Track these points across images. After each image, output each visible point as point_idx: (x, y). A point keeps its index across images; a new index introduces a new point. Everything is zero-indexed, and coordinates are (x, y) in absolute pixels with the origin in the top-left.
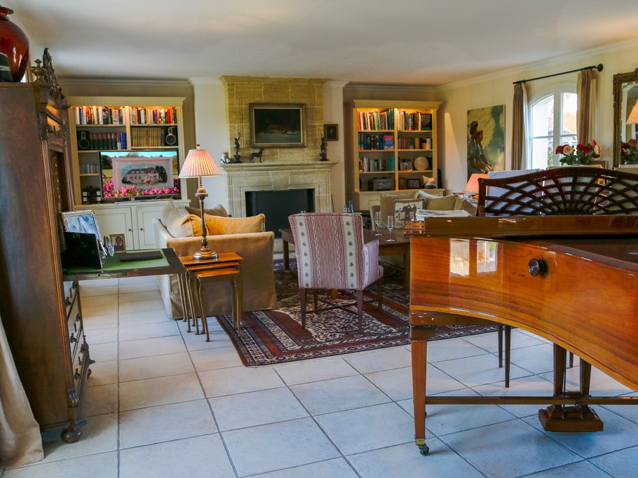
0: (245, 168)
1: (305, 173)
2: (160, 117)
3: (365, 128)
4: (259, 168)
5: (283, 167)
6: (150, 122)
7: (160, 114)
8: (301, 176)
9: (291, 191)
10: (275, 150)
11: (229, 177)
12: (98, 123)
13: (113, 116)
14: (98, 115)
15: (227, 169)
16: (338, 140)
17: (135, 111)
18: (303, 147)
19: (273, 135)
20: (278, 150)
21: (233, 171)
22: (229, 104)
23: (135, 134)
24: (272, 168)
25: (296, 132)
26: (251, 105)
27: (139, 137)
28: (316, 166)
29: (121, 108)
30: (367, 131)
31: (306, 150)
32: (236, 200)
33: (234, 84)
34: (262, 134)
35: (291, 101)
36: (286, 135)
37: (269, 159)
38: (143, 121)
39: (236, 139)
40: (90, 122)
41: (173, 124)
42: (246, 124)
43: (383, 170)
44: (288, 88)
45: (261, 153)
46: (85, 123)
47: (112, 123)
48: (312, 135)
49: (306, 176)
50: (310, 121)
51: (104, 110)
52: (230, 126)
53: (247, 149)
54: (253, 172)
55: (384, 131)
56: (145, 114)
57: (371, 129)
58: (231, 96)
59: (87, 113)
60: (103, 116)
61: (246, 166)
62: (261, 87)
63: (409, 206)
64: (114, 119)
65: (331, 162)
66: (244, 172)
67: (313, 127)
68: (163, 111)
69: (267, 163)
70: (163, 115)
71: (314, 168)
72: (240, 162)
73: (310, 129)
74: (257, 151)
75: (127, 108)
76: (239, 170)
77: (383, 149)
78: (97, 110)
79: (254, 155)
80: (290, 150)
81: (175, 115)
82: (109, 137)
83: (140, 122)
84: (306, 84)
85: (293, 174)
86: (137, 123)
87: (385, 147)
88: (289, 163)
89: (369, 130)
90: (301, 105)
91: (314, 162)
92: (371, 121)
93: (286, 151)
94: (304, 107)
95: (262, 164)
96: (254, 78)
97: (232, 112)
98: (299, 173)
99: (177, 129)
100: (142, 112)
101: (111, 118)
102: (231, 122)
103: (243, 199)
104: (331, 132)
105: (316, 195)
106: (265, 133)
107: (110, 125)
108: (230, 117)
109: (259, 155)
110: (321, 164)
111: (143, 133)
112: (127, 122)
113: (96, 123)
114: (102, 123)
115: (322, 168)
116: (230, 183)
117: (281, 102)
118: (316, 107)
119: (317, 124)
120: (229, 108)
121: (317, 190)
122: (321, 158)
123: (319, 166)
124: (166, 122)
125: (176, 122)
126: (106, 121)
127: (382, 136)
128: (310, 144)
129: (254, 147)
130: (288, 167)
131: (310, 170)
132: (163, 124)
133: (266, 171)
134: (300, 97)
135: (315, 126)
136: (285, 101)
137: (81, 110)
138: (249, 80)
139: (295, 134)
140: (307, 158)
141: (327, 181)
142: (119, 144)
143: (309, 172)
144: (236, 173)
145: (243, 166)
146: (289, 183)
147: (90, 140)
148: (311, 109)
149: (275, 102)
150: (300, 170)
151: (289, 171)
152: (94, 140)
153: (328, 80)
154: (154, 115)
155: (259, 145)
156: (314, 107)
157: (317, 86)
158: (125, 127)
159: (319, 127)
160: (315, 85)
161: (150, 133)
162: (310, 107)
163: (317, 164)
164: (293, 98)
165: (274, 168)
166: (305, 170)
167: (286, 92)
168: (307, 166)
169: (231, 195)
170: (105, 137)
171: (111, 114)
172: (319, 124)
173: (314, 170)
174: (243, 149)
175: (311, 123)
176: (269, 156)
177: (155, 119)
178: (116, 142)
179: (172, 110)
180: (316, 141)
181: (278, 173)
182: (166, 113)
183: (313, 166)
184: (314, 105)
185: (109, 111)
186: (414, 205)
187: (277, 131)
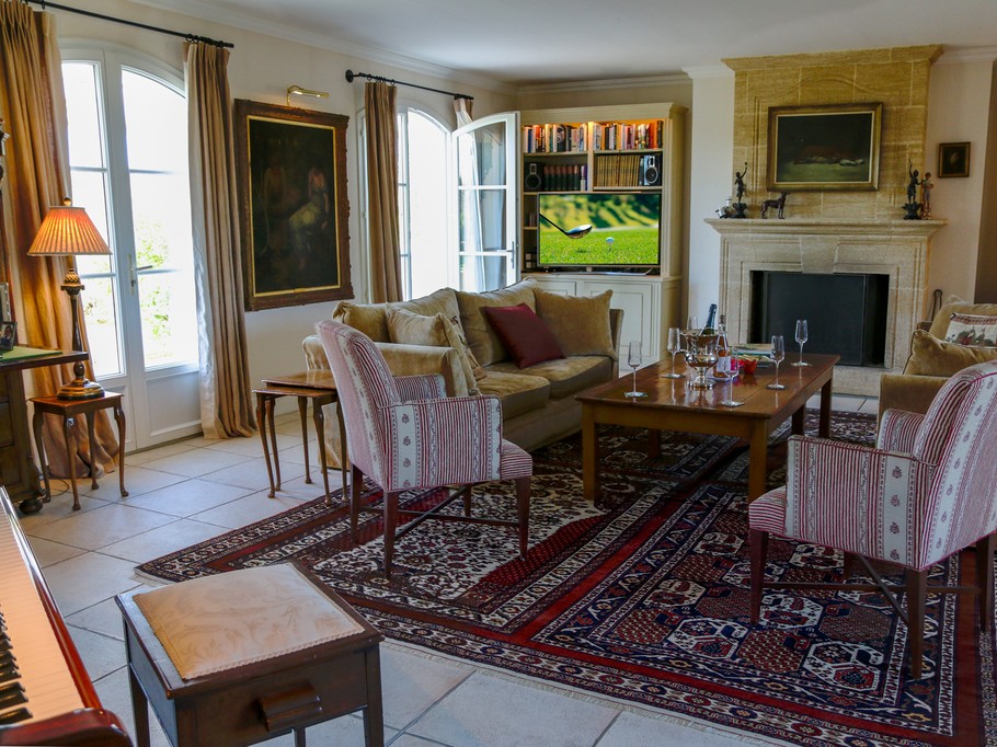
0: (750, 228)
1: (869, 243)
2: (637, 138)
4: (776, 228)
5: (823, 228)
6: (622, 146)
7: (637, 132)
8: (860, 249)
9: (836, 276)
10: (815, 196)
11: (724, 242)
12: (551, 151)
13: (572, 139)
14: (551, 138)
16: (968, 176)
17: (602, 128)
18: (871, 190)
19: (812, 166)
20: (822, 195)
21: (730, 231)
22: (736, 111)
23: (601, 166)
24: (800, 229)
25: (861, 161)
26: (772, 110)
27: (606, 172)
28: (894, 229)
29: (584, 126)
31: (879, 195)
32: (733, 283)
33: (746, 71)
34: (791, 166)
35: (856, 97)
36: (837, 167)
37: (801, 212)
38: (611, 146)
39: (738, 174)
40: (540, 149)
41: (656, 150)
42: (763, 146)
44: (853, 73)
45: (783, 200)
46: (533, 150)
47: (570, 150)
48: (896, 167)
49: (872, 248)
50: (891, 138)
51: (559, 130)
52: (735, 151)
53: (761, 192)
54: (761, 235)
56: (616, 134)
58: (739, 95)
59: (538, 135)
60: (558, 139)
61: (752, 225)
62: (797, 76)
63: (973, 331)
64: (573, 144)
66: (750, 235)
67: (898, 149)
68: (642, 128)
69: (798, 219)
70: (642, 135)
71: (889, 234)
72: (744, 217)
73: (892, 154)
75: (591, 124)
76: (740, 231)
78: (551, 130)
79: (768, 203)
80: (845, 197)
81: (660, 133)
82: (570, 172)
83: (607, 147)
84: (890, 61)
85: (844, 242)
86: (603, 148)
88: (833, 221)
90: (874, 105)
91: (886, 221)
93: (837, 197)
94: (879, 109)
95: (787, 221)
96: (781, 58)
97: (739, 124)
98: (855, 242)
99: (661, 156)
100: (612, 130)
101: (570, 142)
102: (735, 144)
103: (747, 284)
104: (954, 160)
105: (892, 287)
106: (797, 163)
107: (567, 153)
108: (736, 134)
109: (780, 204)
110: (901, 226)
111: (612, 163)
112: (591, 148)
113: (548, 150)
114: (555, 150)
115: (909, 233)
116: (725, 252)
117: (835, 101)
118: (910, 107)
119: (907, 143)
120: (735, 117)
121: (892, 279)
122: (907, 213)
123: (900, 230)
124: (647, 147)
125: (661, 146)
126: (562, 146)
128: (890, 185)
129: (772, 190)
130: (833, 228)
131: (881, 237)
132: (640, 149)
133: (791, 236)
134: (875, 89)
135: (904, 148)
136: (843, 98)
137: (530, 131)
138: (772, 63)
139: (856, 165)
140: (881, 213)
141: (918, 260)
142: (583, 182)
143: (877, 241)
144: (736, 235)
145: (746, 224)
146: (836, 261)
147: (543, 177)
148: (897, 112)
149: (821, 102)
150: (859, 237)
151: (837, 237)
152: (550, 176)
153: (941, 50)
154: (629, 134)
155: (783, 185)
156: (905, 108)
157: (916, 64)
158: (586, 155)
159: (915, 151)
160: (912, 61)
161: (622, 164)
162: (894, 108)
163: (895, 226)
164: (860, 90)
165: (805, 228)
166: (870, 237)
167: (847, 81)
168: (873, 229)
169: (724, 275)
170: (564, 172)
171: (570, 136)
172: (913, 142)
173: (889, 237)
174: (752, 193)
175: (895, 141)
176: (802, 205)
177: (629, 142)
178: (580, 178)
179: (656, 126)
180: (900, 179)
181: (815, 239)
182: (648, 131)
183: (887, 230)
184: (906, 104)
185: (566, 130)
186: (983, 330)
187: (821, 158)
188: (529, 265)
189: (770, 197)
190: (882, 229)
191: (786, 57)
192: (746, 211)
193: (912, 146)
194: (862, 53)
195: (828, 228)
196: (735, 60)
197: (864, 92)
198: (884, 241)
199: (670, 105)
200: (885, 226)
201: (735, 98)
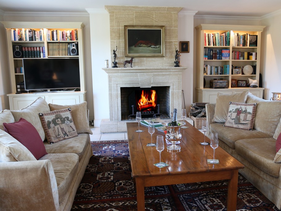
0: (120, 71)
1: (163, 75)
2: (67, 36)
3: (209, 44)
4: (130, 71)
5: (147, 71)
6: (60, 39)
7: (66, 34)
8: (160, 77)
10: (143, 59)
11: (109, 77)
12: (26, 40)
13: (36, 35)
14: (26, 34)
15: (107, 71)
16: (189, 52)
17: (50, 31)
18: (163, 56)
19: (141, 48)
20: (145, 59)
21: (112, 73)
22: (111, 26)
24: (139, 71)
25: (158, 46)
26: (125, 26)
27: (53, 50)
28: (171, 70)
29: (41, 30)
30: (210, 46)
31: (164, 58)
32: (114, 93)
33: (113, 10)
34: (133, 47)
35: (155, 24)
36: (150, 48)
37: (138, 65)
38: (55, 39)
39: (114, 51)
40: (21, 39)
41: (75, 41)
42: (122, 41)
43: (221, 74)
44: (153, 15)
45: (132, 60)
46: (17, 40)
47: (35, 40)
48: (170, 49)
49: (164, 77)
50: (168, 38)
51: (30, 32)
52: (111, 42)
53: (122, 58)
54: (124, 74)
55: (222, 46)
56: (57, 34)
57: (213, 45)
58: (111, 20)
59: (19, 33)
61: (121, 70)
62: (133, 14)
64: (37, 38)
65: (182, 68)
66: (120, 74)
67: (170, 42)
68: (68, 32)
69: (136, 67)
70: (69, 35)
71: (170, 72)
72: (117, 67)
73: (168, 44)
74: (129, 59)
75: (45, 30)
76: (116, 73)
77: (221, 59)
78: (25, 31)
79: (127, 62)
80: (153, 59)
81: (77, 34)
82: (35, 50)
83: (53, 39)
84: (166, 12)
85: (154, 75)
86: (51, 40)
87: (223, 58)
88: (151, 68)
89: (212, 46)
90: (162, 27)
91: (170, 68)
92: (213, 40)
93: (150, 59)
94: (164, 28)
96: (128, 7)
97: (112, 32)
98: (158, 75)
99: (78, 44)
100: (55, 33)
101: (35, 37)
102: (111, 39)
103: (119, 92)
104: (184, 47)
105: (171, 90)
106: (135, 47)
107: (34, 41)
108: (111, 35)
109: (130, 62)
110: (174, 69)
111: (56, 46)
112: (46, 40)
115: (176, 72)
116: (110, 81)
117: (148, 24)
118: (173, 28)
119: (173, 41)
120: (111, 29)
121: (171, 87)
122: (175, 64)
123: (174, 70)
124: (71, 40)
125: (77, 39)
126: (31, 38)
127: (221, 50)
128: (168, 55)
129: (127, 57)
130: (151, 71)
131: (167, 73)
132: (68, 41)
133: (135, 74)
134: (161, 21)
135: (172, 42)
136: (150, 24)
137: (14, 31)
138: (124, 9)
139: (157, 48)
140: (166, 65)
141: (179, 81)
142: (42, 54)
143: (166, 74)
144: (114, 74)
145: (119, 70)
146: (152, 82)
147: (22, 52)
148: (169, 30)
149: (143, 24)
150: (160, 73)
151: (152, 73)
152: (25, 51)
153: (182, 9)
154: (63, 35)
155: (131, 55)
156: (172, 28)
157: (174, 13)
158: (43, 43)
159: (175, 43)
160: (173, 13)
161: (60, 47)
162: (168, 28)
163: (172, 69)
164: (156, 21)
165: (141, 71)
166: (163, 73)
167: (151, 18)
168: (165, 70)
169: (110, 89)
170: (33, 50)
171: (35, 34)
172: (175, 40)
173: (169, 73)
174: (119, 58)
175: (169, 40)
176: (138, 62)
177: (63, 37)
178: (40, 53)
179: (74, 31)
180: (171, 53)
181: (144, 74)
182: (71, 34)
183: (169, 71)
184: (172, 27)
185: (32, 32)
186: (246, 108)
187: (144, 45)
188: (19, 90)
189: (126, 59)
190: (168, 70)
191: (130, 7)
192: (117, 65)
193: (174, 42)
194: (157, 8)
195: (149, 70)
196: (110, 6)
197: (157, 22)
198: (168, 74)
199: (81, 23)
200: (169, 69)
201: (110, 21)
